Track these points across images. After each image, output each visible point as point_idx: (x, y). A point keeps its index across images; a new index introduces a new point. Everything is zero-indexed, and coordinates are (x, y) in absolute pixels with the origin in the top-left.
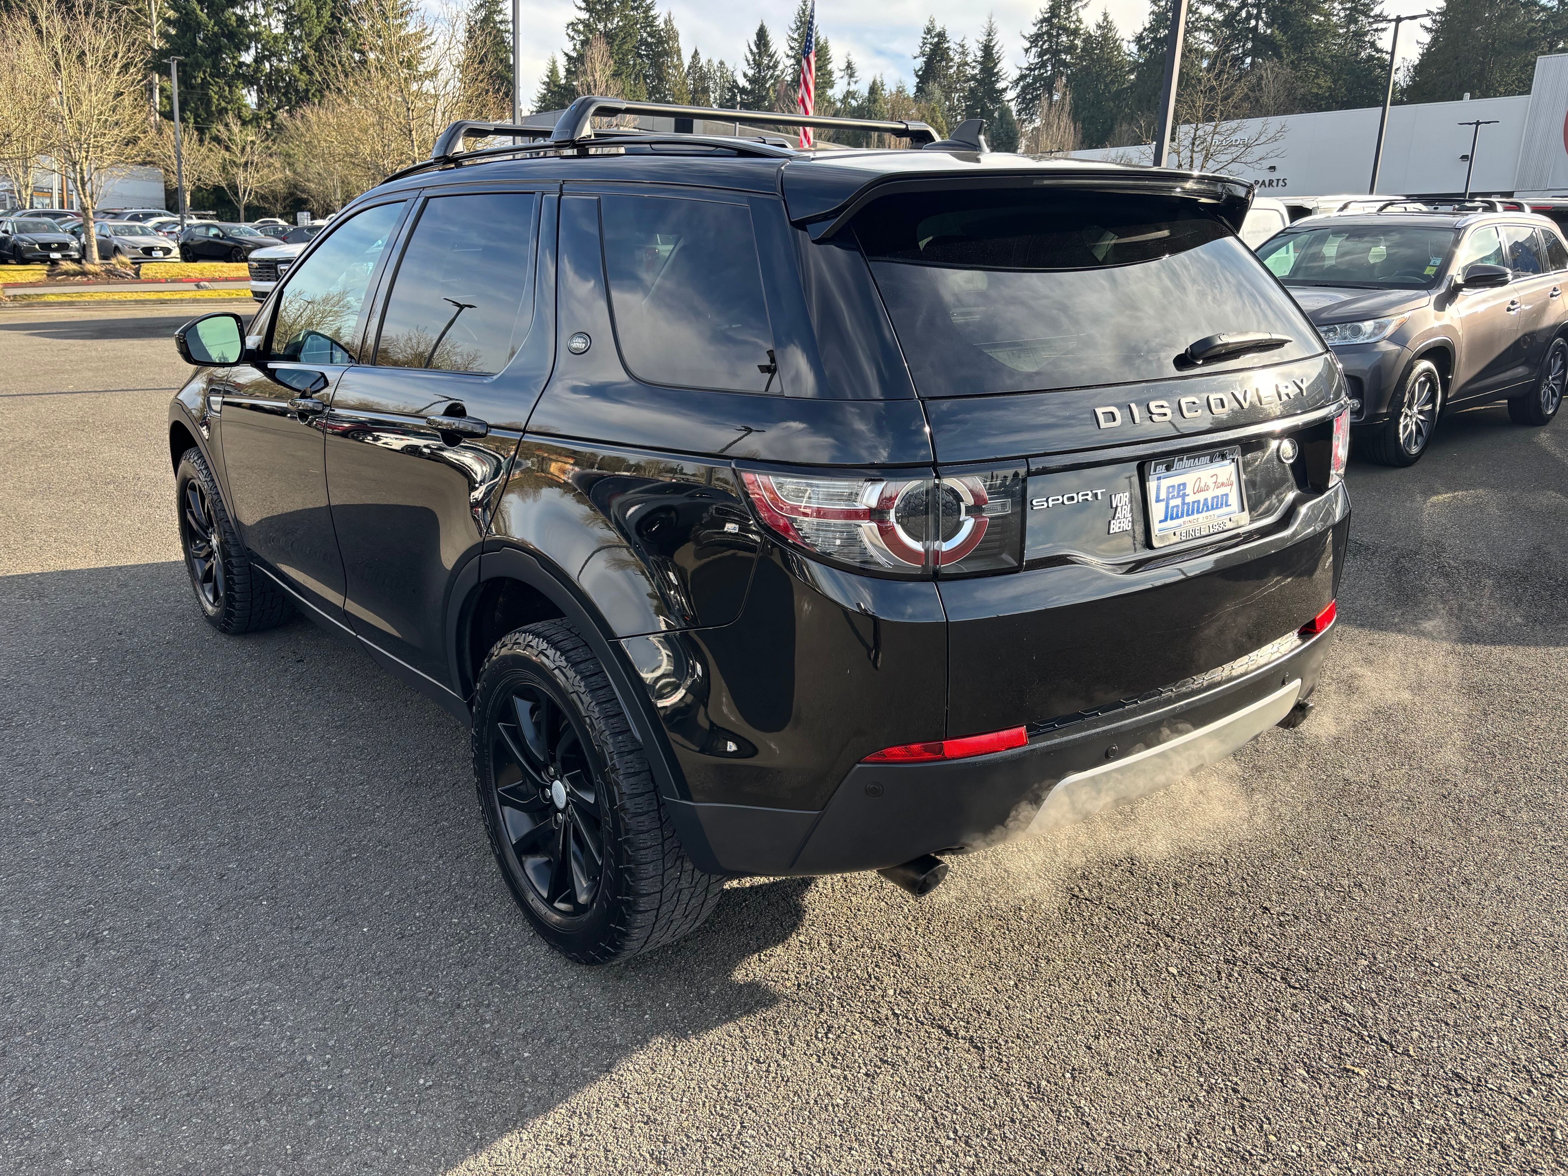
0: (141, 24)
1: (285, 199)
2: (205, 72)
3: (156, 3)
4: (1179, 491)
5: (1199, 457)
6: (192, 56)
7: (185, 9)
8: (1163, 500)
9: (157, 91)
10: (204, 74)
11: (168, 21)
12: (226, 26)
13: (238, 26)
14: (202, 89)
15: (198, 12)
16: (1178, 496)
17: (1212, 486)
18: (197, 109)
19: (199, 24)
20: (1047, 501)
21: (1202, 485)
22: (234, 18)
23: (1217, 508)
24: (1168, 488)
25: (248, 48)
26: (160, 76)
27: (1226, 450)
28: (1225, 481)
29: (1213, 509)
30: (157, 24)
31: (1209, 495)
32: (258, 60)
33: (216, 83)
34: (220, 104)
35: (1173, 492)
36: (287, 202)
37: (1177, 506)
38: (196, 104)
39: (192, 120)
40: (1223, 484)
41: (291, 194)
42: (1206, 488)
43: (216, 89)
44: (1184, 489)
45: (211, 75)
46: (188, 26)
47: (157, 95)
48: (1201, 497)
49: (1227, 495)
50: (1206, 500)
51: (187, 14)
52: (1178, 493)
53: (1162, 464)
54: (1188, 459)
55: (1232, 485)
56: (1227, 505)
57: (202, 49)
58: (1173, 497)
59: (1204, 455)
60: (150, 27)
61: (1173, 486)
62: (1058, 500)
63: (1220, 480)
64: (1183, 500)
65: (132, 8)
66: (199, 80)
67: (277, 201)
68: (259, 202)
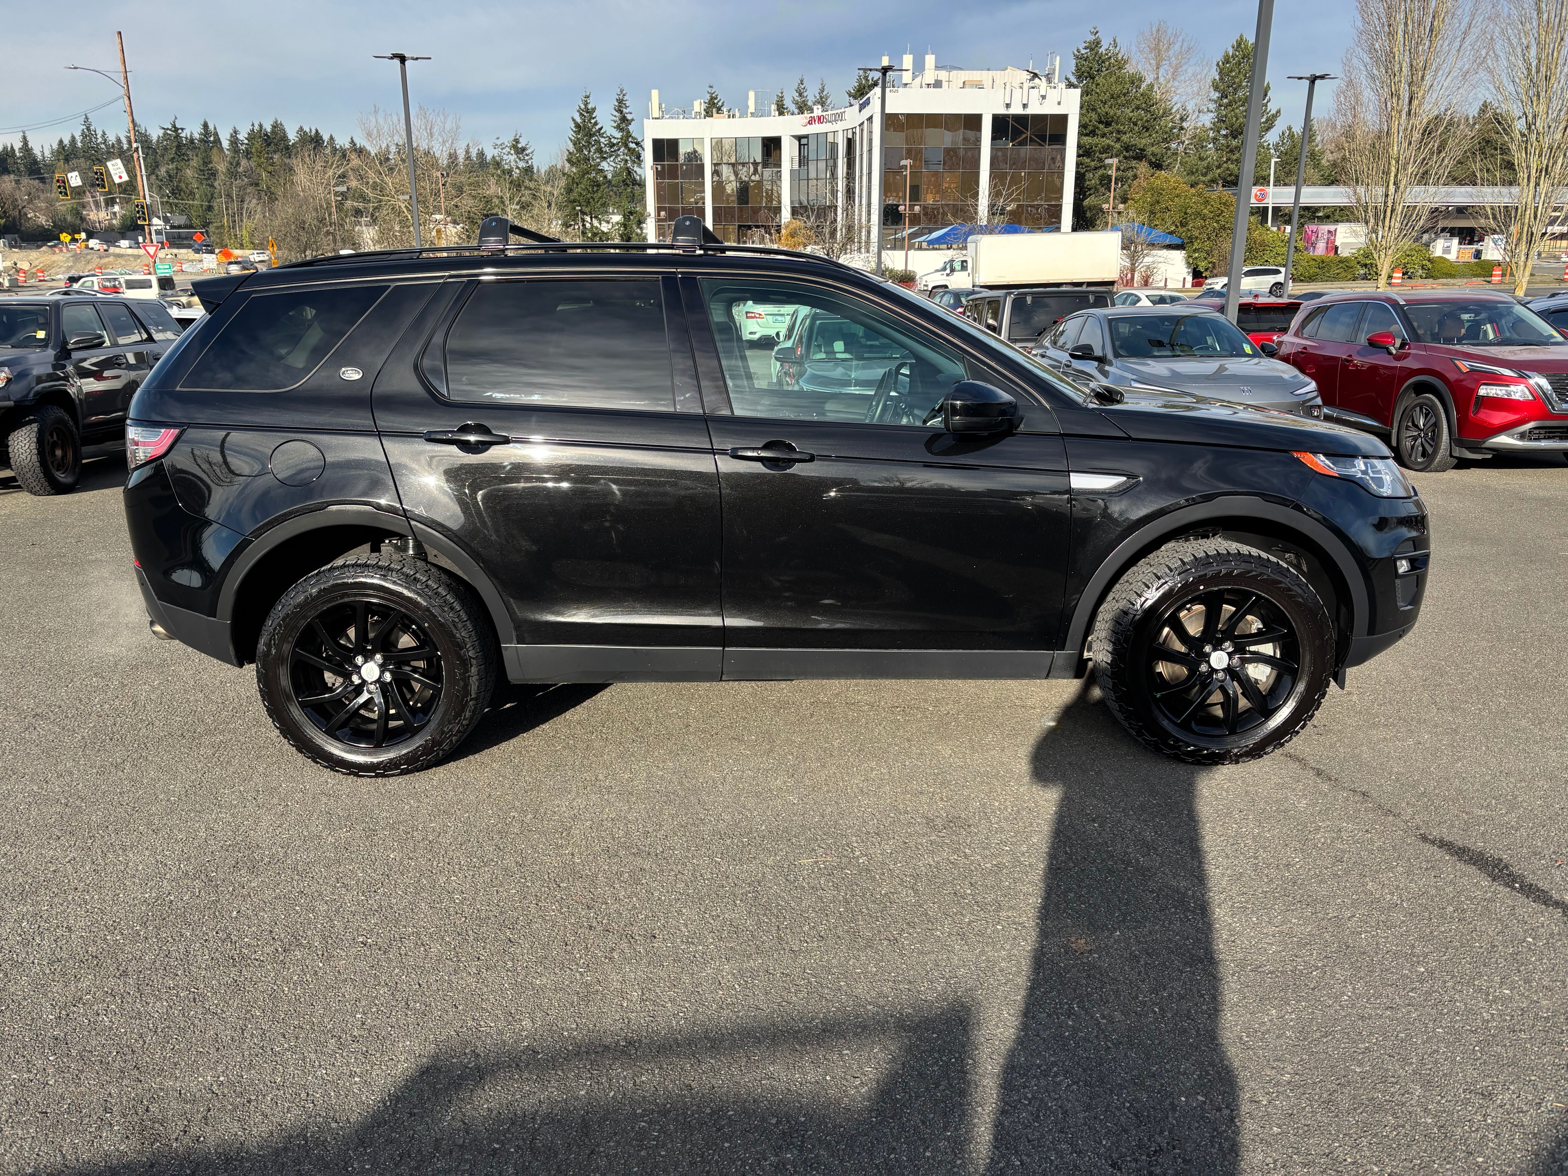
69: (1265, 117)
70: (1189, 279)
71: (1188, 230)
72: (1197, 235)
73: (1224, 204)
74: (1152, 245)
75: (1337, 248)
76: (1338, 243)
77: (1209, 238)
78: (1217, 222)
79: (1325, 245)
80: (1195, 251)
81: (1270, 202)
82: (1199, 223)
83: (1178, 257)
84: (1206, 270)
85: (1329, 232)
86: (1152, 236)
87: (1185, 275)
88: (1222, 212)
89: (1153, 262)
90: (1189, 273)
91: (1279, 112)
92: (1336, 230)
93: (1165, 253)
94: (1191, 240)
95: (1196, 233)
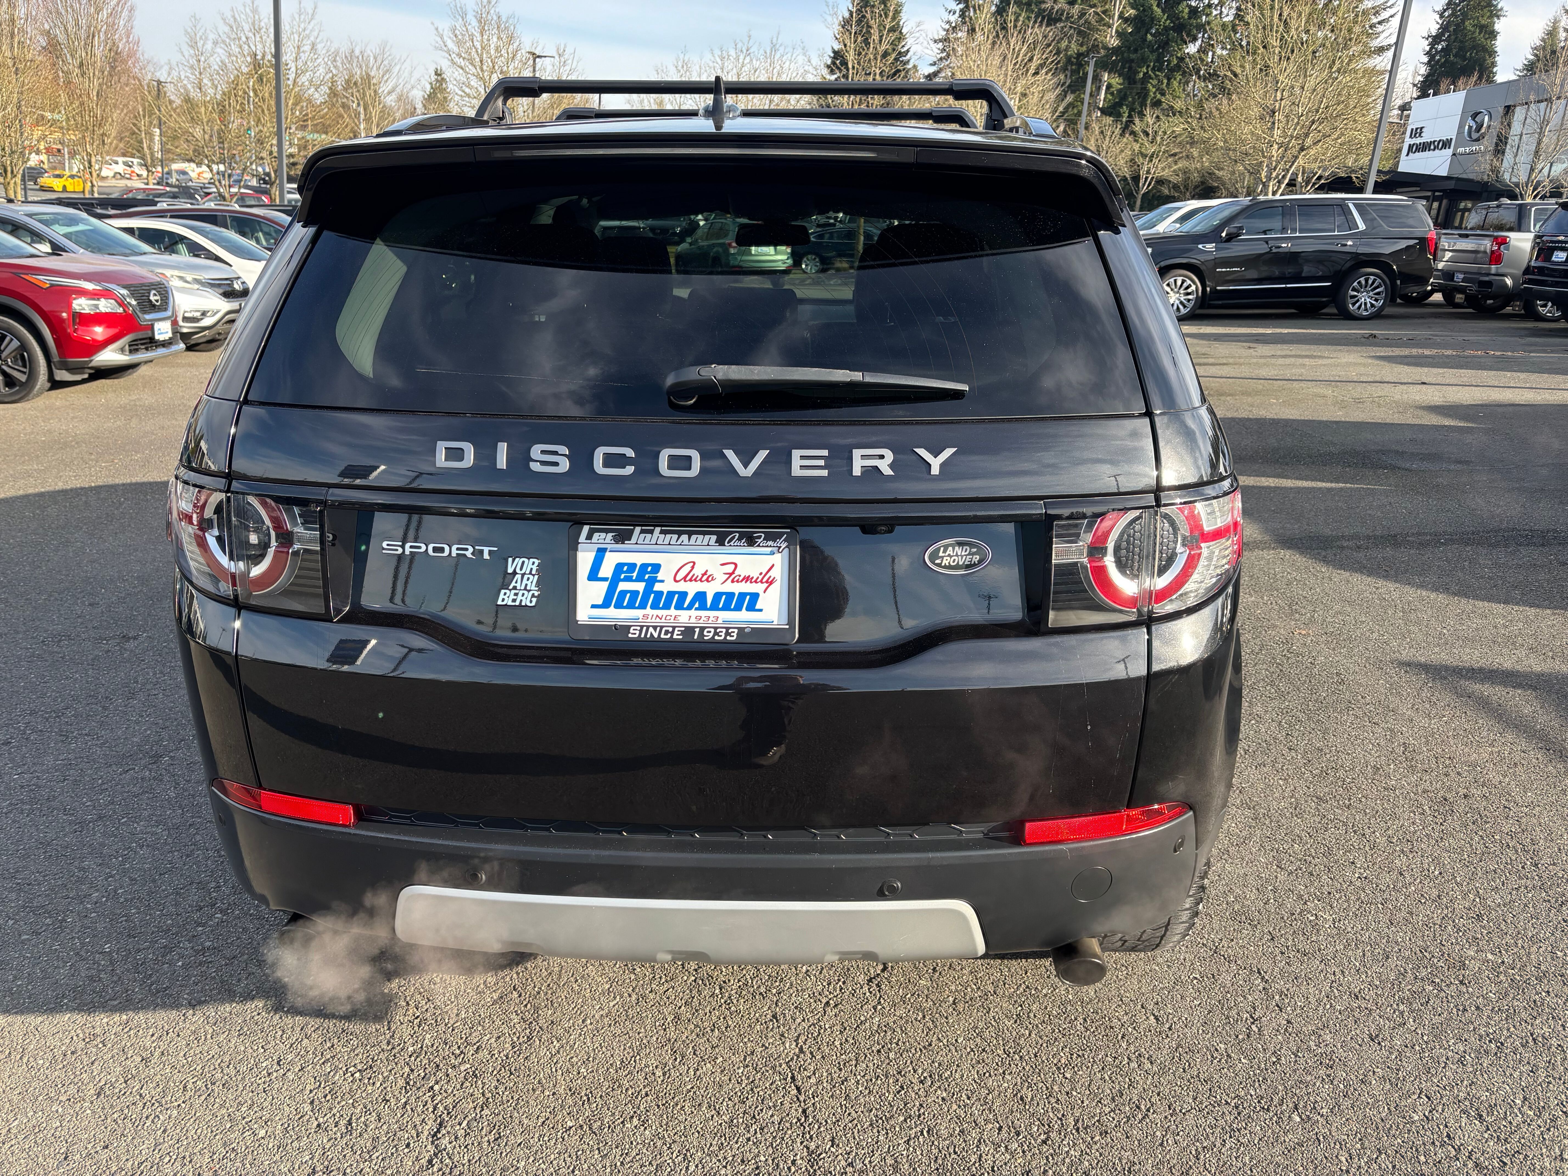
0: (1104, 25)
1: (1196, 187)
2: (1148, 67)
3: (1121, 2)
4: (640, 573)
5: (694, 534)
6: (1139, 52)
7: (1143, 6)
8: (606, 580)
9: (1104, 88)
10: (1147, 68)
11: (1126, 20)
12: (1178, 19)
13: (1190, 18)
14: (1142, 83)
15: (1155, 8)
16: (635, 580)
18: (1134, 103)
19: (1152, 19)
20: (403, 547)
21: (694, 573)
22: (1187, 10)
24: (620, 564)
25: (1195, 39)
26: (1109, 73)
30: (1116, 23)
32: (1202, 50)
33: (1157, 76)
34: (1155, 97)
35: (627, 572)
36: (1197, 190)
37: (630, 592)
38: (1133, 99)
39: (1127, 114)
41: (1202, 183)
43: (1155, 82)
44: (653, 571)
45: (1153, 69)
46: (1143, 22)
47: (1103, 92)
51: (1144, 10)
54: (667, 534)
55: (776, 580)
57: (1150, 45)
58: (626, 579)
60: (1110, 26)
61: (631, 565)
62: (419, 547)
65: (1099, 10)
66: (1141, 75)
67: (1187, 190)
68: (1170, 191)
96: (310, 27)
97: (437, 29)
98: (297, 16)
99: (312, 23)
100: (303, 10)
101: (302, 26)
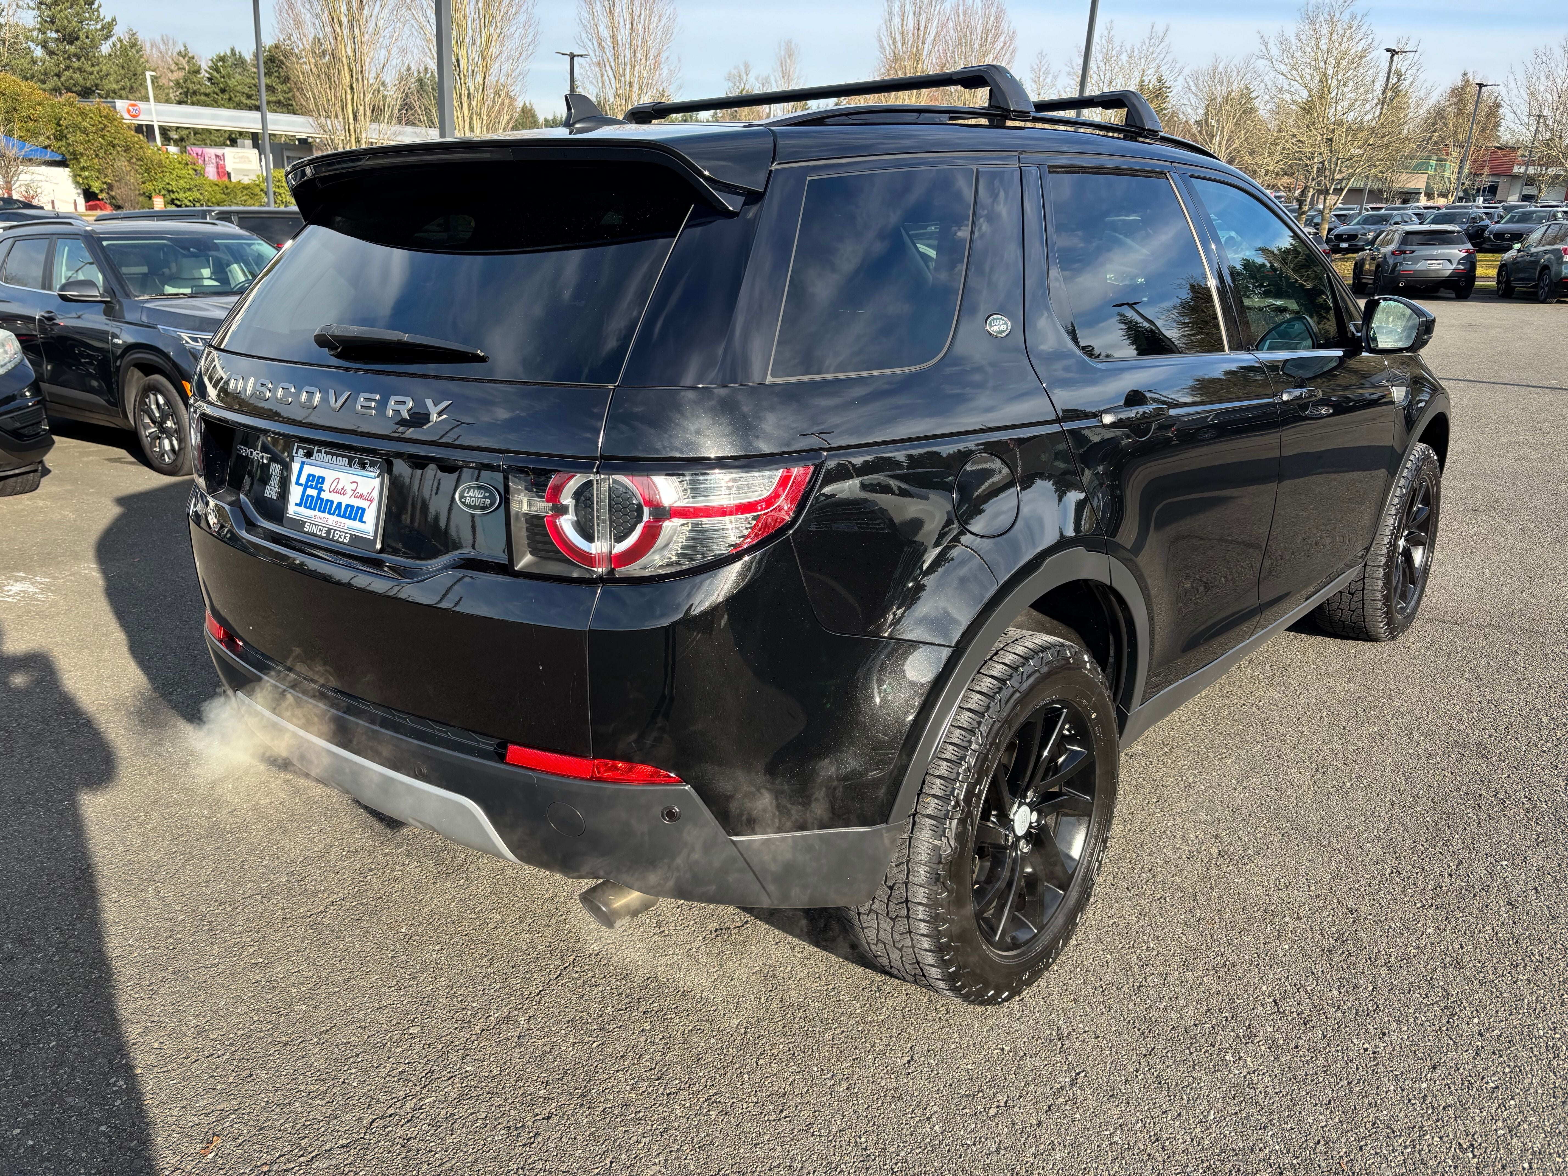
4: (318, 483)
5: (337, 455)
8: (301, 485)
16: (316, 488)
17: (350, 493)
20: (242, 449)
21: (340, 487)
23: (349, 518)
24: (309, 475)
27: (367, 459)
28: (365, 494)
29: (344, 516)
31: (345, 500)
35: (313, 481)
37: (312, 497)
40: (361, 496)
42: (343, 492)
44: (323, 483)
48: (336, 498)
49: (363, 510)
50: (339, 504)
52: (317, 485)
53: (303, 448)
54: (326, 453)
55: (371, 501)
56: (361, 521)
58: (311, 487)
59: (343, 456)
61: (314, 476)
63: (360, 490)
64: (319, 494)
69: (100, 24)
70: (81, 201)
71: (69, 144)
72: (82, 151)
73: (105, 117)
74: (29, 160)
75: (229, 174)
76: (229, 168)
77: (97, 155)
78: (103, 137)
79: (215, 170)
80: (83, 169)
81: (155, 119)
82: (81, 137)
83: (63, 175)
84: (101, 191)
85: (217, 156)
86: (26, 149)
87: (76, 197)
88: (105, 126)
89: (32, 181)
90: (79, 194)
91: (114, 20)
92: (223, 155)
93: (44, 169)
94: (76, 156)
95: (80, 148)
96: (1158, 50)
97: (1262, 37)
98: (1147, 41)
99: (1161, 47)
100: (1154, 34)
101: (1151, 50)
